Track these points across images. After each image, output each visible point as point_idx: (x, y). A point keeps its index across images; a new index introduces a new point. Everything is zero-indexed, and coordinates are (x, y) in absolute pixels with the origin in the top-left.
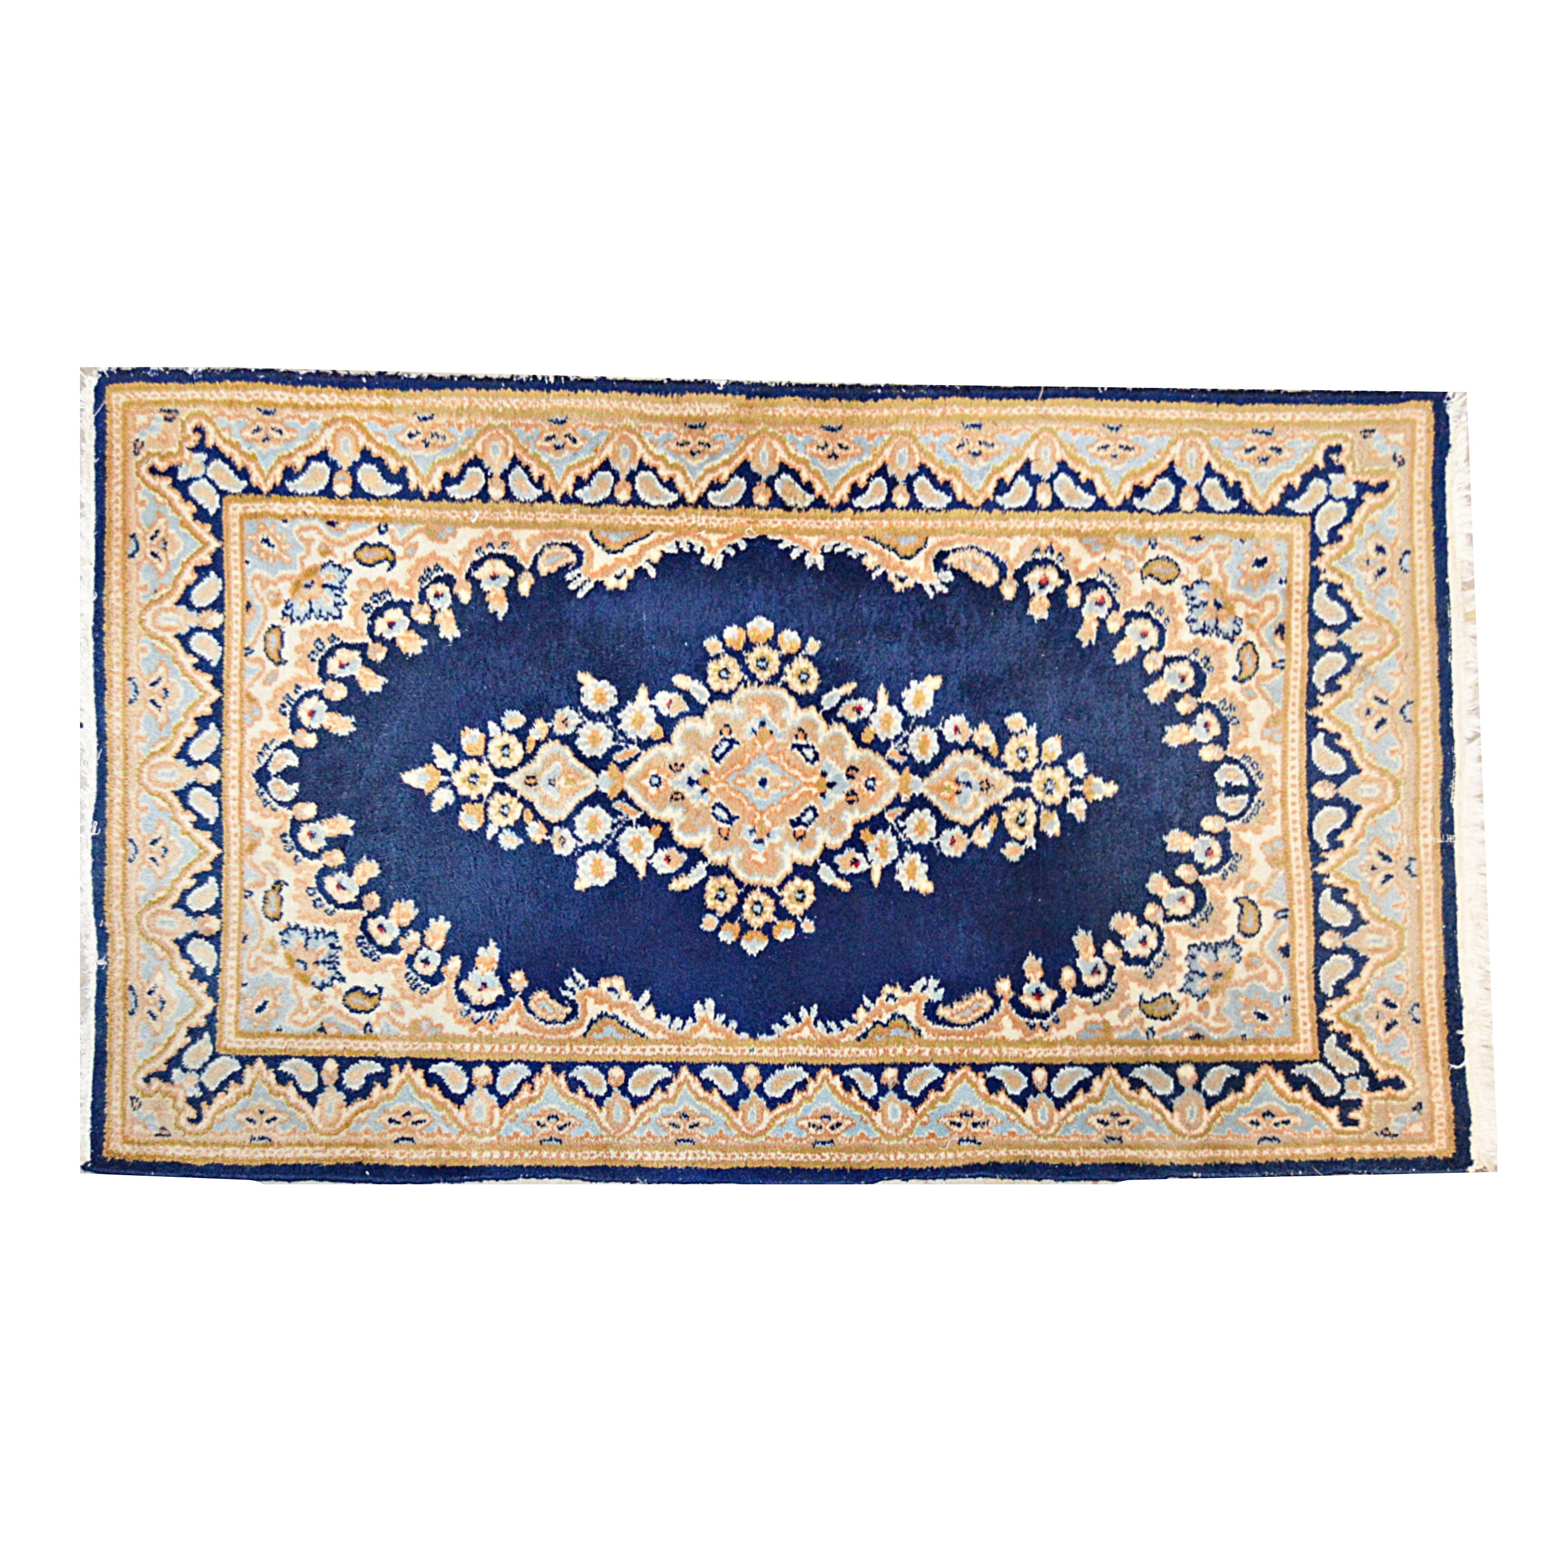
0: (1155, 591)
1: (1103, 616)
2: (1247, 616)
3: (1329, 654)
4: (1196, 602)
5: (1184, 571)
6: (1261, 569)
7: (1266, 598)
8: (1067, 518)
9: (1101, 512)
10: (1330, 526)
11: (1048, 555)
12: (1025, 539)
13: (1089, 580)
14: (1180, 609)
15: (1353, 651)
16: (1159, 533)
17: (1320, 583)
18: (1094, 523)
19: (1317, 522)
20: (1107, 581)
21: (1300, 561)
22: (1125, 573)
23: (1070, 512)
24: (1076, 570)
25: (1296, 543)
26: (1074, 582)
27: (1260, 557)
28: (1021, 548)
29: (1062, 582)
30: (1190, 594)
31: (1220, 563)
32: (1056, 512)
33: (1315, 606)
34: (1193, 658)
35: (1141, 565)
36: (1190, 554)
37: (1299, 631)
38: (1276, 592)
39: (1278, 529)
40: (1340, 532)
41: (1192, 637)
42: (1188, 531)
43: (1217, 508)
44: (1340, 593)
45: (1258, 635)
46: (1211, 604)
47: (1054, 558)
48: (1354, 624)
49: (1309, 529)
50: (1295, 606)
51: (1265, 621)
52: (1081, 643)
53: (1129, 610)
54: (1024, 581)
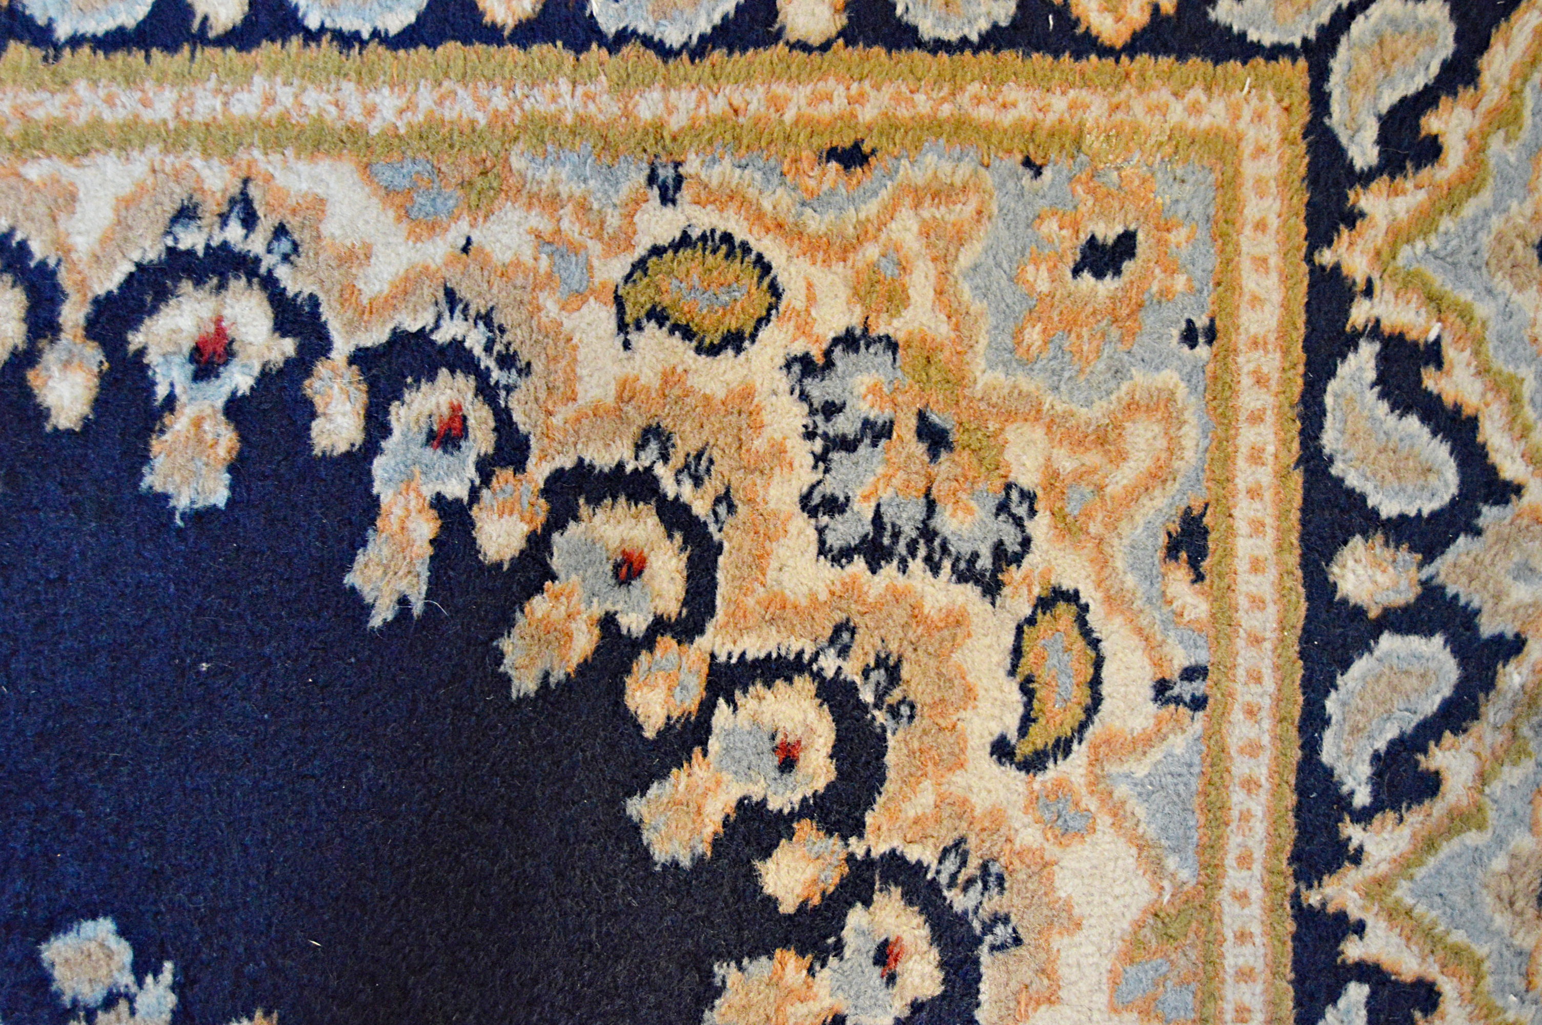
0: (669, 378)
1: (456, 489)
2: (1052, 478)
3: (1388, 642)
4: (844, 425)
5: (793, 297)
6: (1109, 284)
7: (1132, 407)
8: (311, 74)
9: (451, 49)
10: (1389, 99)
11: (234, 233)
12: (139, 165)
13: (399, 338)
14: (779, 451)
15: (1488, 628)
16: (694, 130)
17: (1351, 341)
18: (426, 98)
19: (1335, 84)
20: (475, 340)
21: (1269, 246)
22: (550, 305)
23: (327, 49)
24: (348, 294)
25: (1250, 169)
26: (342, 348)
27: (1108, 232)
28: (127, 203)
29: (288, 346)
30: (817, 390)
31: (943, 260)
32: (268, 50)
33: (1330, 439)
34: (829, 663)
35: (617, 268)
36: (815, 223)
37: (1265, 546)
38: (1169, 377)
39: (1177, 112)
40: (1432, 123)
41: (827, 572)
42: (814, 128)
43: (928, 29)
44: (1431, 381)
45: (1102, 561)
46: (906, 427)
47: (256, 244)
48: (1489, 515)
49: (1303, 114)
50: (1248, 436)
51: (1133, 495)
52: (366, 610)
53: (568, 463)
54: (132, 348)
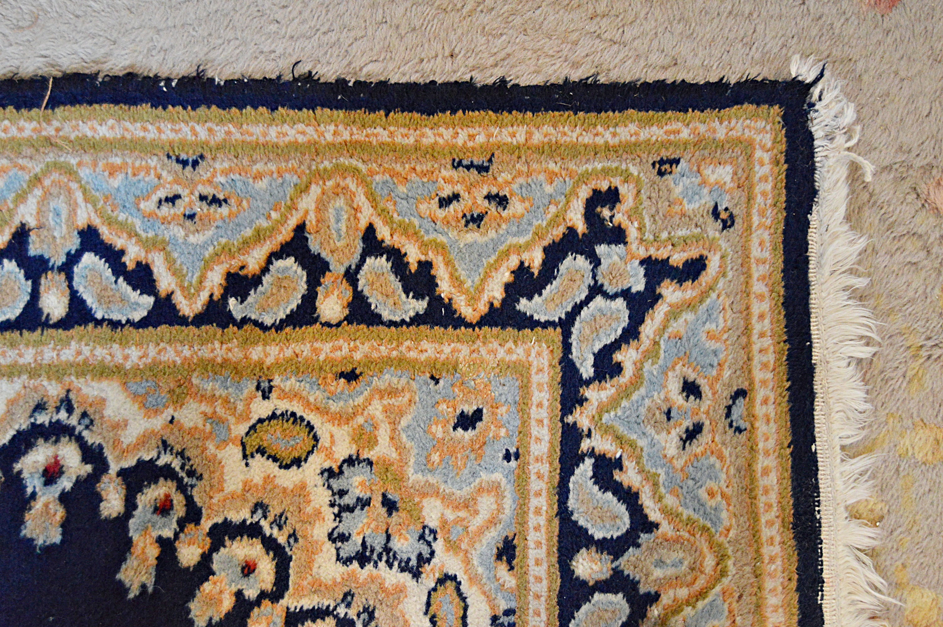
0: (268, 479)
1: (168, 533)
2: (444, 523)
3: (597, 596)
4: (348, 500)
5: (324, 441)
6: (470, 433)
7: (480, 490)
8: (98, 341)
9: (163, 328)
10: (598, 347)
11: (63, 415)
12: (18, 384)
13: (141, 463)
14: (318, 513)
15: (642, 589)
16: (278, 365)
17: (581, 458)
18: (152, 351)
19: (574, 339)
20: (176, 464)
21: (544, 414)
22: (211, 447)
23: (105, 330)
24: (116, 443)
25: (535, 379)
26: (114, 468)
27: (469, 409)
28: (12, 403)
29: (89, 468)
30: (336, 484)
31: (394, 423)
32: (78, 330)
33: (571, 503)
34: (342, 611)
35: (242, 429)
36: (334, 407)
37: (542, 553)
38: (497, 476)
39: (501, 353)
40: (618, 357)
41: (341, 568)
42: (332, 363)
43: (386, 315)
44: (617, 476)
45: (467, 561)
46: (377, 501)
47: (73, 421)
48: (644, 537)
49: (559, 354)
50: (534, 502)
51: (481, 532)
52: (127, 591)
53: (220, 520)
54: (15, 470)
